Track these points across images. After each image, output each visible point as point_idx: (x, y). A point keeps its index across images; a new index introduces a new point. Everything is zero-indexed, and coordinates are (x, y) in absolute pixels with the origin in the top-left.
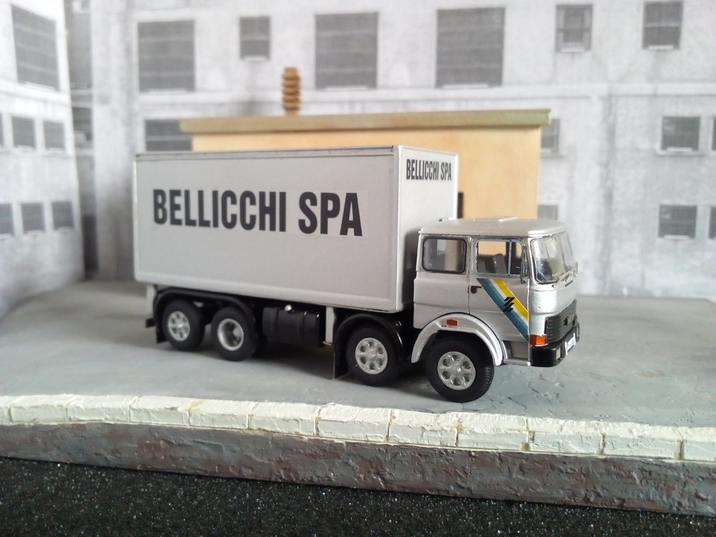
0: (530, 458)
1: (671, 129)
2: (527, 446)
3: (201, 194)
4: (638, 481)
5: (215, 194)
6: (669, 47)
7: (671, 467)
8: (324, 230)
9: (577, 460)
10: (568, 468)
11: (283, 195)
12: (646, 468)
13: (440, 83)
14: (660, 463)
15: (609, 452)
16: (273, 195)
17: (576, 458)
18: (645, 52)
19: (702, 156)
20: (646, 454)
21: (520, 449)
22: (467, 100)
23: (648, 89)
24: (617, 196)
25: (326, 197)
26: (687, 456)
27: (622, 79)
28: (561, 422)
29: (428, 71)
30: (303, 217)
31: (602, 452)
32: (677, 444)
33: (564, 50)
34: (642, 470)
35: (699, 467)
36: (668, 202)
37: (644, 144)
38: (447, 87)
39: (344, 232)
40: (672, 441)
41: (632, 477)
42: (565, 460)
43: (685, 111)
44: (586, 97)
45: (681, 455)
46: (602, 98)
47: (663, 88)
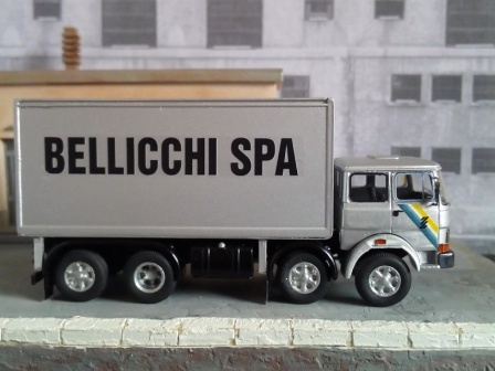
0: (236, 351)
1: (398, 84)
2: (234, 342)
3: (111, 142)
4: (320, 366)
5: (130, 142)
6: (396, 18)
7: (345, 353)
8: (259, 172)
9: (272, 351)
10: (266, 357)
11: (213, 142)
12: (326, 354)
13: (211, 44)
14: (336, 350)
15: (297, 343)
16: (201, 141)
17: (272, 349)
18: (376, 21)
19: (424, 106)
20: (325, 344)
21: (228, 344)
22: (234, 59)
23: (380, 51)
24: (357, 140)
25: (260, 142)
26: (356, 343)
27: (359, 43)
28: (262, 321)
29: (200, 33)
30: (235, 160)
31: (292, 344)
32: (348, 334)
33: (311, 19)
34: (323, 356)
35: (366, 352)
36: (397, 144)
37: (377, 97)
38: (217, 47)
39: (279, 172)
40: (344, 332)
41: (316, 363)
42: (264, 351)
43: (410, 70)
44: (329, 58)
45: (352, 342)
46: (343, 59)
47: (392, 51)
